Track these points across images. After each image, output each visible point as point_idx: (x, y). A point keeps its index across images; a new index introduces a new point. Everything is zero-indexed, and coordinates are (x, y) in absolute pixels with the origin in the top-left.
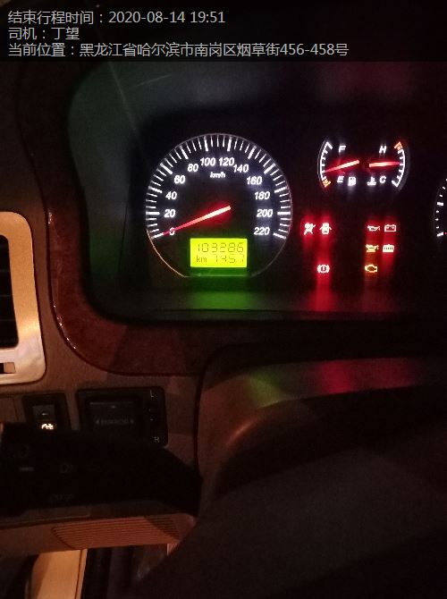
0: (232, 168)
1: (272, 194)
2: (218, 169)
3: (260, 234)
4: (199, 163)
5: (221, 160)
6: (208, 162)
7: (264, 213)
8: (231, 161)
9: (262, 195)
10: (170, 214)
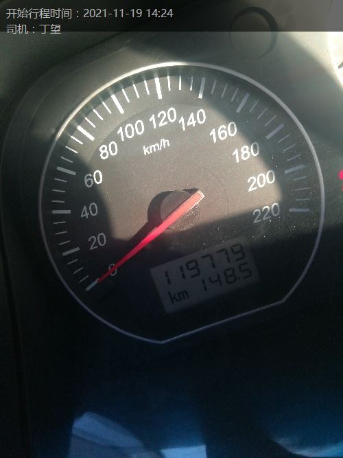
1: (263, 142)
2: (152, 136)
3: (264, 218)
4: (117, 139)
5: (153, 118)
6: (129, 128)
7: (261, 178)
8: (172, 112)
9: (247, 152)
10: (98, 241)
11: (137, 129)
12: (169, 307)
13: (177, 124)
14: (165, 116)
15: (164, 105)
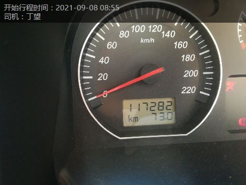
0: (160, 34)
1: (197, 56)
2: (147, 35)
3: (187, 93)
4: (130, 30)
5: (150, 27)
6: (138, 27)
7: (191, 72)
8: (160, 27)
9: (189, 58)
10: (103, 77)
11: (140, 29)
14: (157, 28)
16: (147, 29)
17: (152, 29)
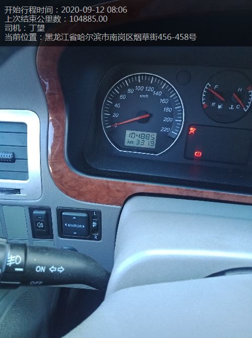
1: (173, 109)
3: (164, 131)
4: (135, 88)
6: (139, 88)
7: (168, 120)
8: (152, 89)
9: (168, 110)
10: (116, 115)
11: (141, 88)
12: (126, 144)
13: (152, 93)
14: (151, 89)
15: (151, 85)
16: (145, 89)
17: (148, 89)
